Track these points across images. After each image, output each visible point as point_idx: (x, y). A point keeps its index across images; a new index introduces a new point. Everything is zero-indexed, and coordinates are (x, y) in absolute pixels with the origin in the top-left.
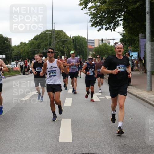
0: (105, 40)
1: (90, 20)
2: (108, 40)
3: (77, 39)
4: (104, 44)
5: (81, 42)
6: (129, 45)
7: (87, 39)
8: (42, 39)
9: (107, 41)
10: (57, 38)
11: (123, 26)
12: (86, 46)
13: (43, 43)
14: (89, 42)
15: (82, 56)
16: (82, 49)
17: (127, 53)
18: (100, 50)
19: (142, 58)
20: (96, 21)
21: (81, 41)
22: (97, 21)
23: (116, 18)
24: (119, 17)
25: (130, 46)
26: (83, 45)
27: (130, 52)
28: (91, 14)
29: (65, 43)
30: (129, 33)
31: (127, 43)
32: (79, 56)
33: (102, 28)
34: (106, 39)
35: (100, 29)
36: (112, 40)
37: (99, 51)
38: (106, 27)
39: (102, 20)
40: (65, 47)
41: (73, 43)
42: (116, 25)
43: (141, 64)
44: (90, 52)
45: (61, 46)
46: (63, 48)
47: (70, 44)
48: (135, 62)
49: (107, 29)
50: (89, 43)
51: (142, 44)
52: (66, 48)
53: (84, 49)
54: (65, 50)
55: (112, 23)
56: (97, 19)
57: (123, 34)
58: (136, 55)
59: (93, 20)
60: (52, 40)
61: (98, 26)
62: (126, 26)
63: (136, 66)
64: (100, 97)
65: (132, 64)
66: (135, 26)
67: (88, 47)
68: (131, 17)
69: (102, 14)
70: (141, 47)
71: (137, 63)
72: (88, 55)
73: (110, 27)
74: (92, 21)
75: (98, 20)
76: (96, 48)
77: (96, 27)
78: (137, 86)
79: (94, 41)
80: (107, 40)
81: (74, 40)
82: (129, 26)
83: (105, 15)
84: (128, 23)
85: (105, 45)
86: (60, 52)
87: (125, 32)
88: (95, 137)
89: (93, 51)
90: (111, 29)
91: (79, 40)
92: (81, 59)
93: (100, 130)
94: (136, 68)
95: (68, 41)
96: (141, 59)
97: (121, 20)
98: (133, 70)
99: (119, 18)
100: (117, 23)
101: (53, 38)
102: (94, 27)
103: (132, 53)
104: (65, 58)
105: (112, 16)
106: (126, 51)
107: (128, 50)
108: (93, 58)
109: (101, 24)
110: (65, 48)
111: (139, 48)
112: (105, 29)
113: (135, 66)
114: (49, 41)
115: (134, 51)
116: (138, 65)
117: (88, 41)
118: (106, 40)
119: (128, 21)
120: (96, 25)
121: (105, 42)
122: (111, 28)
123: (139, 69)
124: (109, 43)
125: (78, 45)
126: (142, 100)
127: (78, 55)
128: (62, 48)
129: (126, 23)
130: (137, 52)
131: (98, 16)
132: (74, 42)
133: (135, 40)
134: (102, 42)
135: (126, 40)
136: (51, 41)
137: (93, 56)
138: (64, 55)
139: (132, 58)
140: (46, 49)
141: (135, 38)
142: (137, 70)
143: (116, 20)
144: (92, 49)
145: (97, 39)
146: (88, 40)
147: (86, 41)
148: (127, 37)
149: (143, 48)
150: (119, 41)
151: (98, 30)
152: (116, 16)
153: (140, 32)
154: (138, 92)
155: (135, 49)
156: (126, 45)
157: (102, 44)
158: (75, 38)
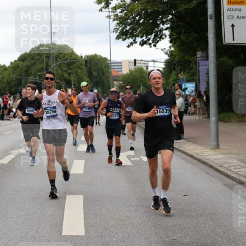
0: (140, 62)
1: (115, 29)
2: (146, 62)
3: (92, 61)
4: (139, 68)
5: (100, 65)
6: (181, 70)
7: (110, 60)
8: (32, 59)
9: (143, 64)
10: (58, 59)
11: (169, 39)
12: (108, 72)
13: (34, 67)
14: (112, 65)
15: (102, 89)
16: (101, 77)
17: (176, 85)
18: (132, 80)
19: (202, 93)
20: (124, 30)
21: (99, 63)
22: (126, 30)
23: (158, 25)
24: (163, 23)
25: (182, 73)
26: (103, 71)
27: (182, 83)
28: (116, 17)
29: (72, 67)
30: (179, 50)
31: (178, 68)
32: (97, 89)
33: (136, 42)
34: (142, 60)
35: (132, 44)
36: (152, 62)
37: (130, 80)
38: (141, 39)
39: (134, 29)
40: (73, 74)
41: (86, 66)
42: (158, 37)
43: (202, 103)
44: (115, 83)
45: (66, 71)
46: (69, 74)
47: (81, 69)
48: (191, 99)
49: (143, 43)
50: (112, 67)
51: (201, 68)
52: (74, 75)
53: (104, 77)
54: (73, 78)
55: (151, 34)
56: (126, 27)
57: (170, 52)
58: (193, 87)
59: (120, 28)
60: (51, 62)
61: (129, 38)
62: (176, 39)
63: (192, 106)
64: (132, 159)
65: (186, 102)
66: (190, 39)
67: (112, 74)
68: (184, 24)
69: (134, 18)
70: (200, 74)
71: (194, 101)
72: (111, 85)
73: (149, 40)
74: (118, 29)
75: (128, 28)
76: (125, 75)
77: (124, 40)
78: (193, 140)
79: (121, 63)
80: (144, 62)
81: (88, 61)
82: (180, 38)
83: (140, 20)
84: (179, 33)
85: (141, 70)
86: (64, 82)
87: (173, 49)
88: (123, 227)
89: (121, 81)
90: (150, 44)
91: (96, 62)
92: (100, 93)
93: (132, 214)
94: (193, 109)
95: (78, 63)
96: (201, 95)
97: (166, 29)
98: (188, 112)
99: (163, 25)
100: (160, 34)
101: (51, 58)
102: (121, 40)
103: (186, 84)
105: (151, 21)
106: (175, 80)
107: (179, 79)
109: (133, 36)
110: (71, 75)
111: (197, 75)
112: (140, 44)
113: (190, 106)
114: (45, 62)
115: (188, 81)
116: (196, 104)
117: (111, 63)
118: (142, 62)
119: (178, 30)
121: (140, 65)
122: (150, 42)
123: (198, 111)
124: (147, 67)
125: (95, 71)
126: (203, 164)
127: (94, 88)
128: (67, 75)
129: (175, 34)
130: (194, 83)
131: (129, 21)
132: (88, 65)
133: (190, 62)
134: (135, 65)
135: (175, 62)
136: (49, 64)
137: (119, 88)
138: (70, 87)
139: (185, 93)
140: (40, 77)
141: (191, 59)
142: (194, 113)
143: (158, 29)
144: (119, 77)
145: (126, 61)
146: (112, 62)
147: (108, 64)
148: (177, 56)
149: (204, 76)
150: (164, 63)
151: (127, 45)
152: (159, 23)
153: (199, 49)
154: (196, 150)
155: (191, 78)
156: (175, 69)
157: (135, 68)
158: (89, 58)
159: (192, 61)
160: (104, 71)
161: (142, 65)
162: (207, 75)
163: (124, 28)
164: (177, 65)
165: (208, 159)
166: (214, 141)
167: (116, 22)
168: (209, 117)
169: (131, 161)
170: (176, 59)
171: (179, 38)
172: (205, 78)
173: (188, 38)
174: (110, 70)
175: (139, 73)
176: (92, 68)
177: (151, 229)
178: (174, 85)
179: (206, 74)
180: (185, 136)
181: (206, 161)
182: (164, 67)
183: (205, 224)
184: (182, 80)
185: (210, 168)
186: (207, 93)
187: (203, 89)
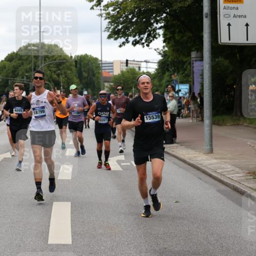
0: (132, 62)
1: (107, 28)
2: (138, 63)
3: (82, 61)
4: (131, 69)
5: (90, 66)
6: (174, 71)
7: (101, 61)
8: (20, 59)
10: (47, 59)
11: (163, 39)
12: (99, 73)
13: (21, 67)
14: (103, 65)
15: (92, 90)
16: (91, 78)
17: (169, 86)
18: (124, 81)
19: (196, 95)
20: (116, 29)
21: (90, 63)
22: (119, 29)
23: (152, 24)
24: (157, 22)
25: (176, 74)
26: (93, 71)
28: (108, 16)
29: (61, 67)
30: (173, 50)
31: (171, 69)
32: (87, 90)
33: (127, 41)
34: (134, 61)
35: (124, 43)
36: (145, 63)
37: (122, 81)
38: (134, 39)
39: (126, 28)
40: (62, 74)
41: (76, 67)
42: (151, 36)
43: (196, 105)
44: (106, 84)
45: (55, 72)
46: (58, 75)
47: (71, 70)
48: (185, 101)
49: (135, 43)
50: (103, 68)
51: (195, 69)
52: (64, 76)
53: (94, 79)
54: (62, 79)
55: (144, 33)
56: (118, 26)
57: (164, 52)
58: (186, 89)
59: (112, 27)
60: (39, 62)
61: (121, 37)
62: (169, 39)
63: (186, 109)
64: (122, 164)
65: (179, 105)
66: (185, 38)
67: (103, 75)
68: (179, 23)
69: (127, 16)
70: (195, 75)
71: (188, 103)
72: (102, 87)
73: (142, 39)
74: (110, 28)
75: (120, 27)
76: (116, 76)
77: (116, 39)
78: (186, 144)
79: (112, 63)
80: (136, 63)
81: (78, 61)
82: (175, 38)
83: (132, 18)
84: (173, 33)
85: (133, 70)
86: (53, 84)
87: (166, 49)
88: (112, 236)
89: (112, 82)
90: (143, 44)
91: (87, 62)
92: (90, 95)
93: (122, 221)
94: (187, 112)
95: (67, 64)
96: (196, 97)
97: (160, 28)
98: (181, 115)
99: (157, 24)
100: (153, 33)
101: (40, 58)
102: (112, 39)
103: (180, 86)
104: (62, 93)
105: (144, 20)
106: (168, 81)
107: (172, 80)
108: (110, 94)
109: (125, 35)
110: (60, 76)
111: (191, 76)
112: (133, 44)
113: (184, 109)
114: (33, 63)
115: (182, 83)
116: (190, 106)
117: (102, 64)
118: (134, 62)
119: (172, 30)
120: (116, 36)
121: (132, 65)
122: (143, 41)
123: (191, 114)
124: (139, 68)
125: (85, 72)
126: (195, 170)
127: (84, 89)
128: (56, 76)
129: (169, 33)
130: (188, 85)
131: (121, 19)
132: (78, 65)
133: (184, 63)
134: (127, 66)
135: (169, 63)
136: (37, 64)
137: (110, 90)
138: (59, 89)
139: (178, 95)
140: (28, 78)
141: (185, 60)
142: (187, 116)
143: (152, 28)
144: (110, 78)
145: (118, 61)
146: (103, 62)
147: (99, 64)
148: (170, 57)
149: (198, 78)
150: (157, 64)
151: (119, 45)
152: (152, 21)
153: (193, 49)
154: (188, 154)
155: (185, 79)
156: (168, 70)
157: (127, 69)
158: (79, 58)
159: (186, 62)
160: (95, 72)
161: (134, 65)
162: (201, 77)
163: (116, 27)
164: (170, 66)
165: (201, 164)
166: (207, 146)
167: (108, 20)
168: (202, 120)
169: (121, 166)
170: (170, 59)
171: (173, 37)
172: (200, 79)
173: (182, 37)
174: (100, 71)
175: (131, 74)
176: (83, 69)
177: (141, 237)
178: (167, 86)
179: (200, 75)
180: (178, 140)
181: (199, 166)
182: (157, 67)
183: (197, 232)
184: (176, 81)
185: (203, 174)
186: (201, 95)
187: (197, 91)
